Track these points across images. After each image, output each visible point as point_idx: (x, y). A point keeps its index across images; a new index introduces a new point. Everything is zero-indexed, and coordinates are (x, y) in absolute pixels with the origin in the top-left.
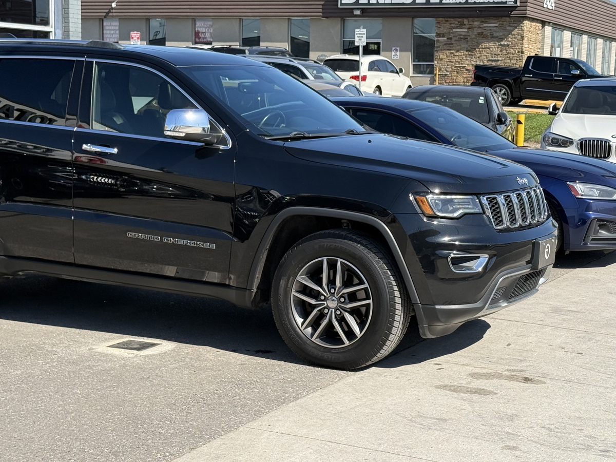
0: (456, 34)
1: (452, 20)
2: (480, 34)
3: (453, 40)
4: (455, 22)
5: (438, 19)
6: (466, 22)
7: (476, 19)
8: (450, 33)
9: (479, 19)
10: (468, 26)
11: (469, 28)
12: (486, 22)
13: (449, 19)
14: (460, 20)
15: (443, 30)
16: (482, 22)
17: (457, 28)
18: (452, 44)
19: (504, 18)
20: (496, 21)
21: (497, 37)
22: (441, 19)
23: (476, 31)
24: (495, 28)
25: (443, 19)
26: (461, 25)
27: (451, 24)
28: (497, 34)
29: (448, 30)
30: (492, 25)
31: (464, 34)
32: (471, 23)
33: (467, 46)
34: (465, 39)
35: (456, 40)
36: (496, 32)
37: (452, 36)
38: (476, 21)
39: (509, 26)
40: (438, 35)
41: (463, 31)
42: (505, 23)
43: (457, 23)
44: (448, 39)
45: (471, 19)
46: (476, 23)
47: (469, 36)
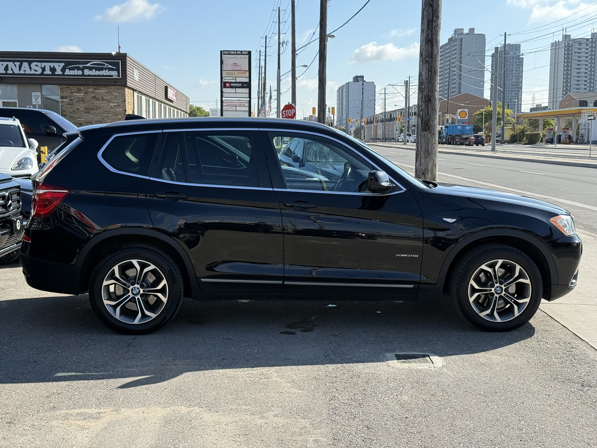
0: (76, 97)
1: (72, 87)
2: (94, 97)
3: (74, 101)
4: (75, 88)
5: (61, 86)
6: (82, 88)
7: (90, 87)
8: (71, 96)
9: (93, 86)
10: (84, 92)
11: (85, 93)
12: (98, 89)
13: (69, 86)
14: (78, 87)
15: (65, 94)
16: (95, 89)
17: (76, 93)
18: (73, 104)
19: (111, 87)
20: (105, 89)
21: (106, 100)
22: (63, 86)
23: (91, 95)
24: (104, 93)
25: (65, 86)
26: (79, 91)
27: (71, 90)
28: (106, 98)
29: (70, 94)
30: (102, 91)
31: (82, 97)
32: (87, 89)
33: (85, 106)
34: (82, 100)
35: (76, 101)
36: (106, 96)
37: (73, 98)
38: (90, 88)
39: (115, 92)
40: (62, 97)
41: (81, 95)
42: (111, 90)
43: (76, 89)
44: (70, 100)
45: (86, 87)
46: (91, 90)
47: (86, 98)
